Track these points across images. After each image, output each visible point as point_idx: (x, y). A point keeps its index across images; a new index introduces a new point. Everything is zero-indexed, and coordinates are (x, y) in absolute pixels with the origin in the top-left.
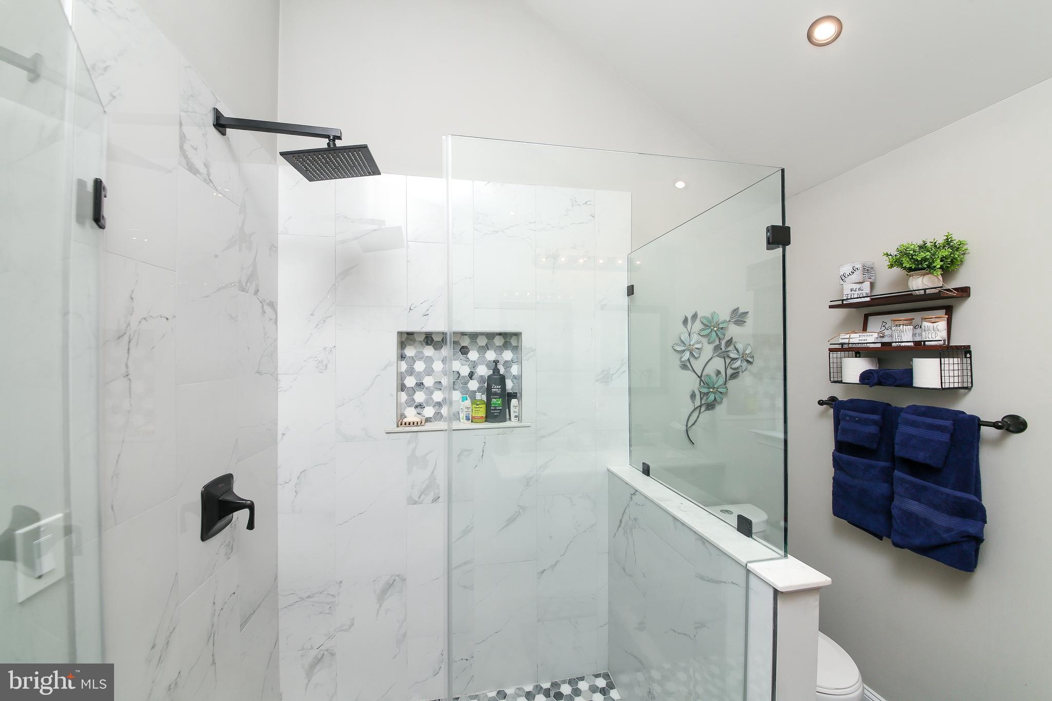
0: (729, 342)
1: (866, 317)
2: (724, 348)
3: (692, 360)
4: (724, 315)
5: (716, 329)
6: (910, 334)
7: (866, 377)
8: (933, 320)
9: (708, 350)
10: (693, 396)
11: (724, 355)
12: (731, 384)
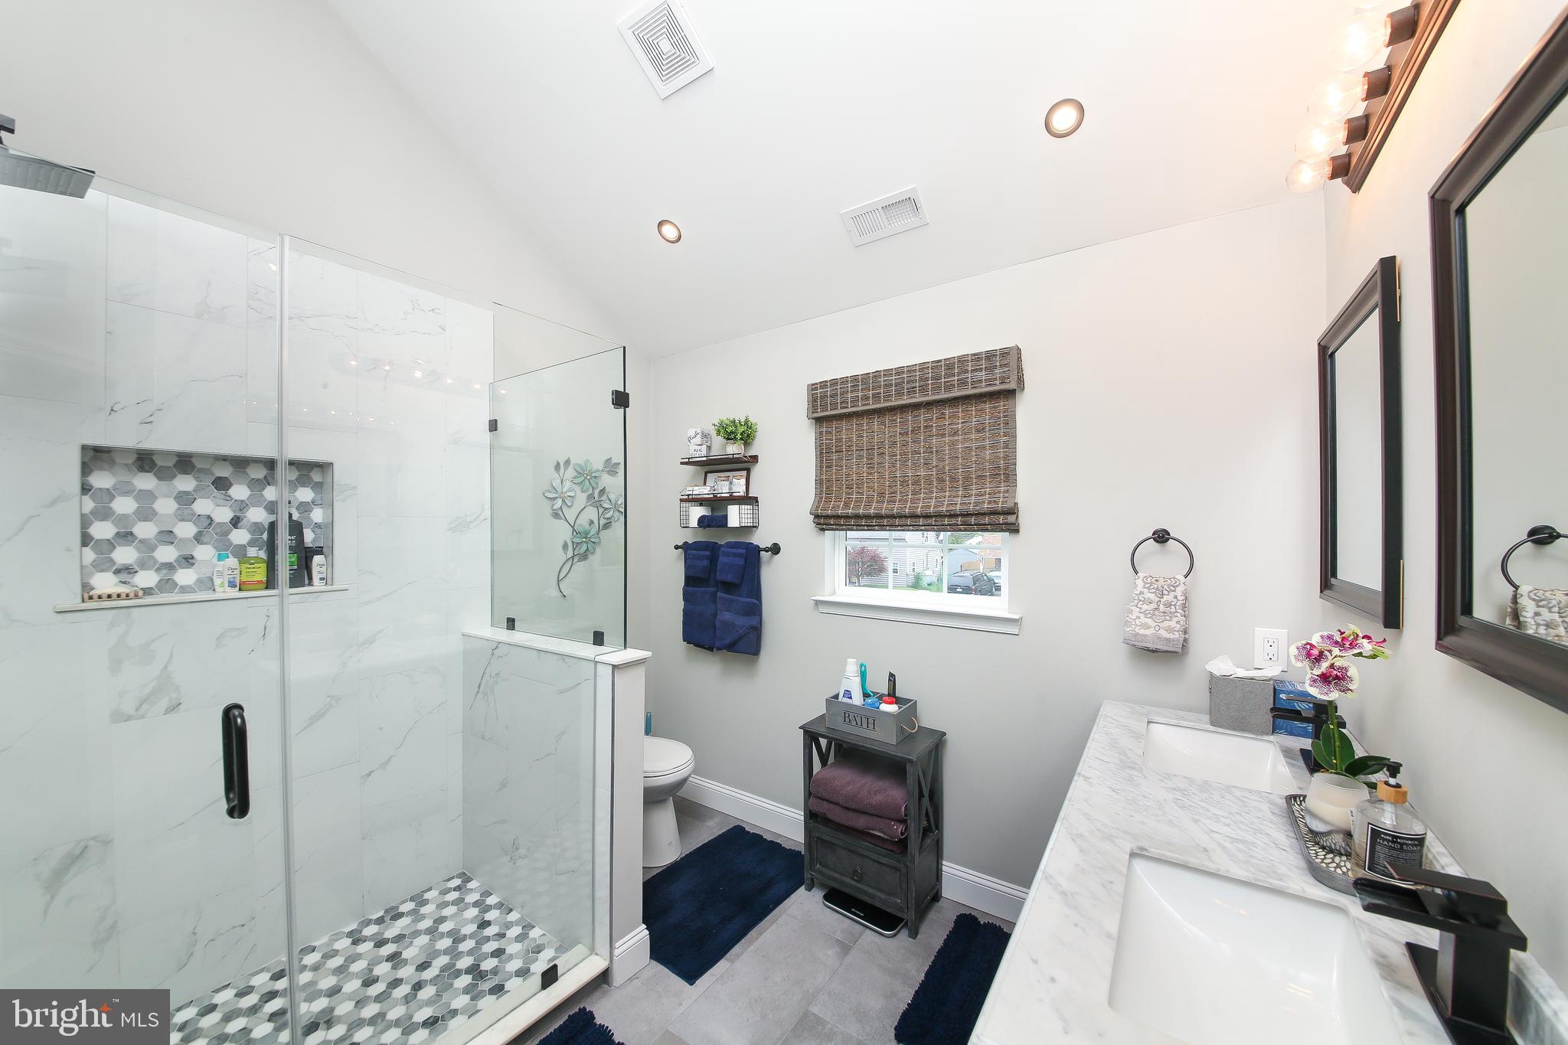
0: (602, 492)
1: (706, 473)
2: (597, 498)
3: (565, 509)
4: (598, 464)
5: (588, 477)
6: (727, 488)
7: (702, 521)
8: (738, 478)
9: (581, 499)
10: (565, 547)
11: (598, 505)
12: (603, 533)
